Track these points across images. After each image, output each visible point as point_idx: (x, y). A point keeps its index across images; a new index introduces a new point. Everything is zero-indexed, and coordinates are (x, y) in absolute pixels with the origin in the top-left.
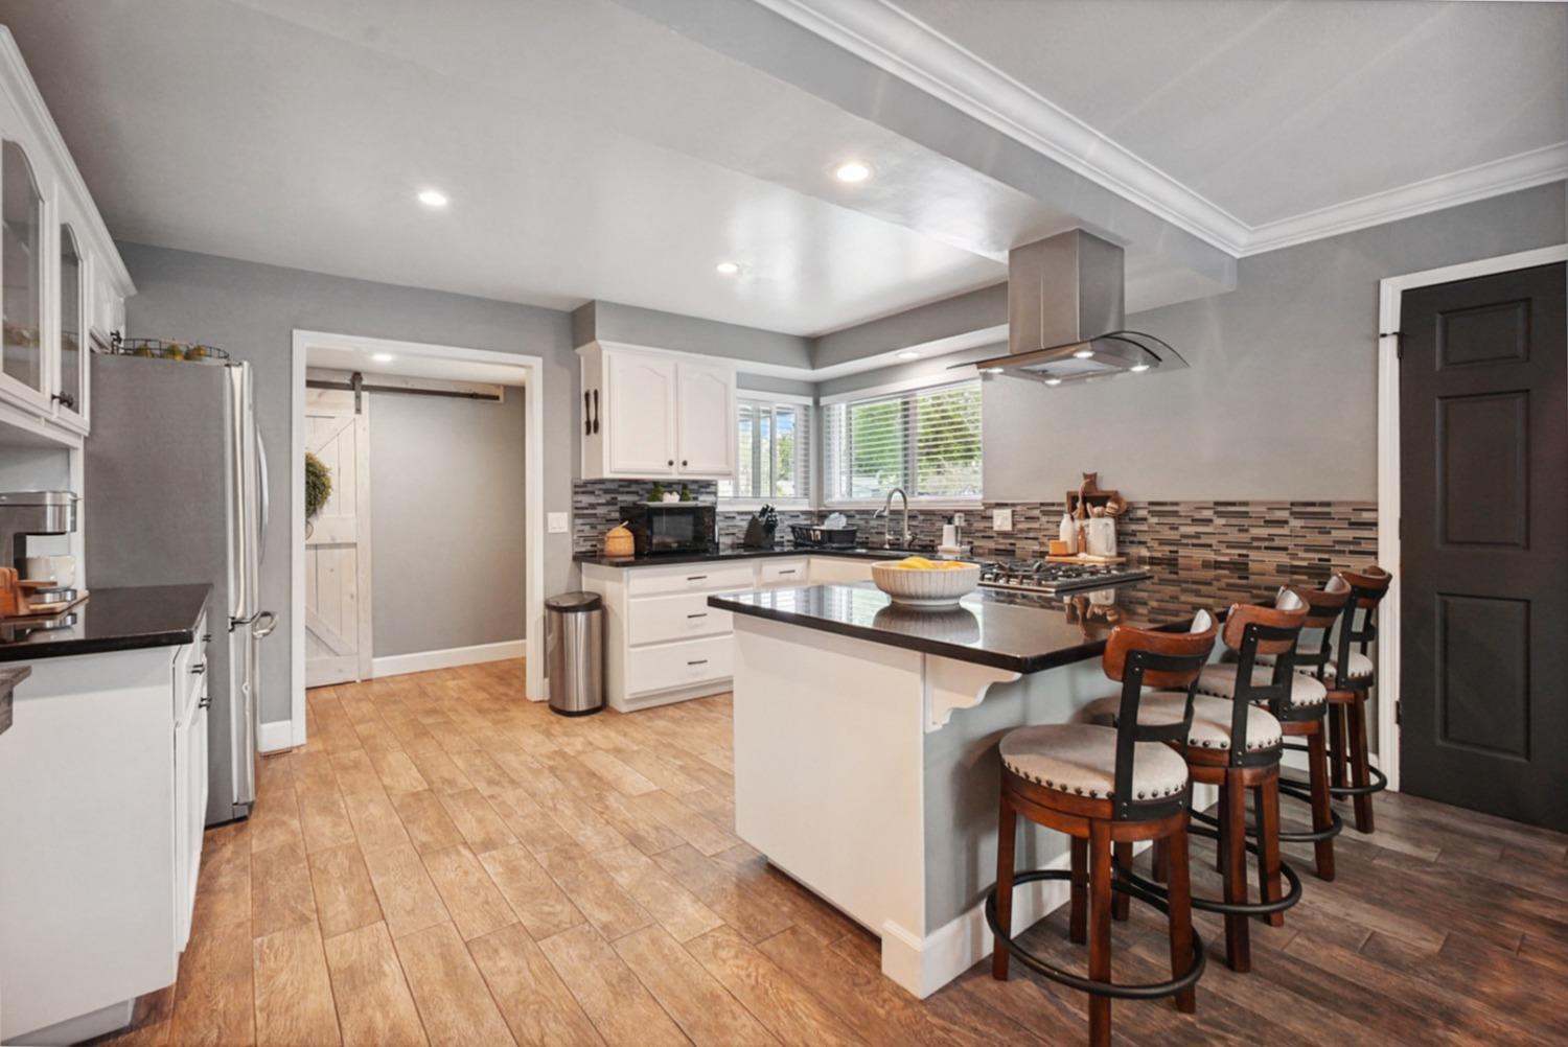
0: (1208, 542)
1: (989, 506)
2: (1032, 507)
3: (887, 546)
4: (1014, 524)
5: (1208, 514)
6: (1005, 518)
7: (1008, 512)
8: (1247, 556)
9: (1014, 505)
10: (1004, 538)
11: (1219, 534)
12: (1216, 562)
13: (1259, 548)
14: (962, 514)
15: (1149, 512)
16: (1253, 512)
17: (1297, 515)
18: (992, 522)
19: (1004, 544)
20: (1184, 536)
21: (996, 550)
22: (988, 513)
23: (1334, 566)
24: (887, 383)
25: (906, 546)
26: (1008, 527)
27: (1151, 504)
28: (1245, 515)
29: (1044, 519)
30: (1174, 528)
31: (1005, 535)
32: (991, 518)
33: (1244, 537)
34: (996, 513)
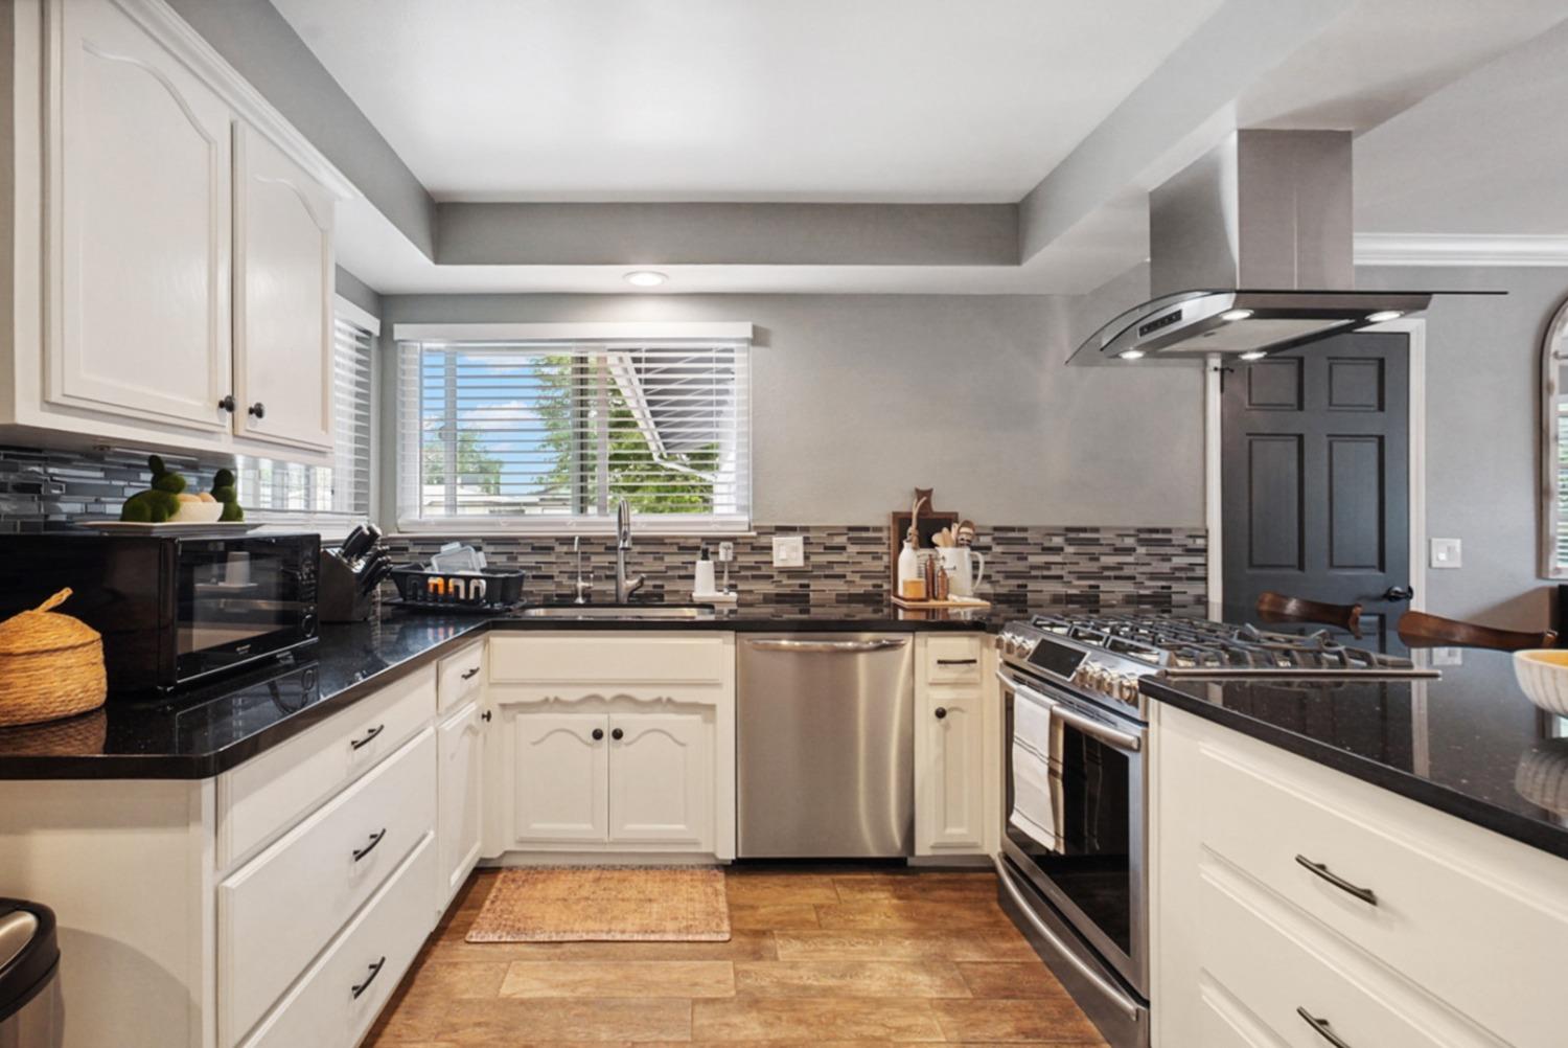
0: (1059, 573)
1: (764, 531)
2: (833, 532)
3: (580, 600)
4: (806, 557)
5: (1058, 541)
6: (795, 549)
7: (797, 540)
8: (1098, 587)
9: (805, 529)
10: (789, 578)
11: (1071, 563)
12: (1067, 595)
13: (1108, 578)
14: (730, 544)
15: (994, 539)
16: (1105, 539)
17: (1143, 542)
18: (770, 554)
19: (791, 585)
20: (1033, 567)
21: (777, 595)
22: (763, 541)
23: (1174, 593)
24: (579, 321)
25: (625, 600)
26: (797, 561)
27: (996, 529)
28: (1095, 542)
29: (852, 549)
30: (1022, 557)
31: (791, 573)
32: (770, 548)
33: (1093, 567)
34: (776, 540)
